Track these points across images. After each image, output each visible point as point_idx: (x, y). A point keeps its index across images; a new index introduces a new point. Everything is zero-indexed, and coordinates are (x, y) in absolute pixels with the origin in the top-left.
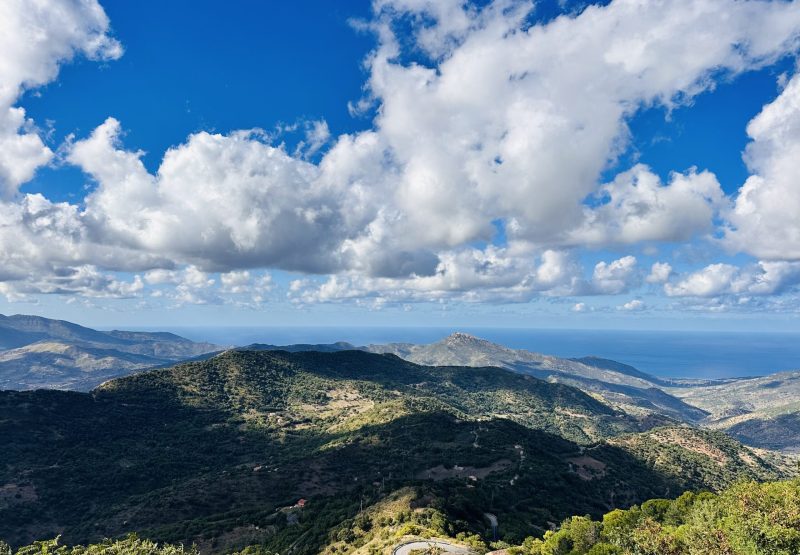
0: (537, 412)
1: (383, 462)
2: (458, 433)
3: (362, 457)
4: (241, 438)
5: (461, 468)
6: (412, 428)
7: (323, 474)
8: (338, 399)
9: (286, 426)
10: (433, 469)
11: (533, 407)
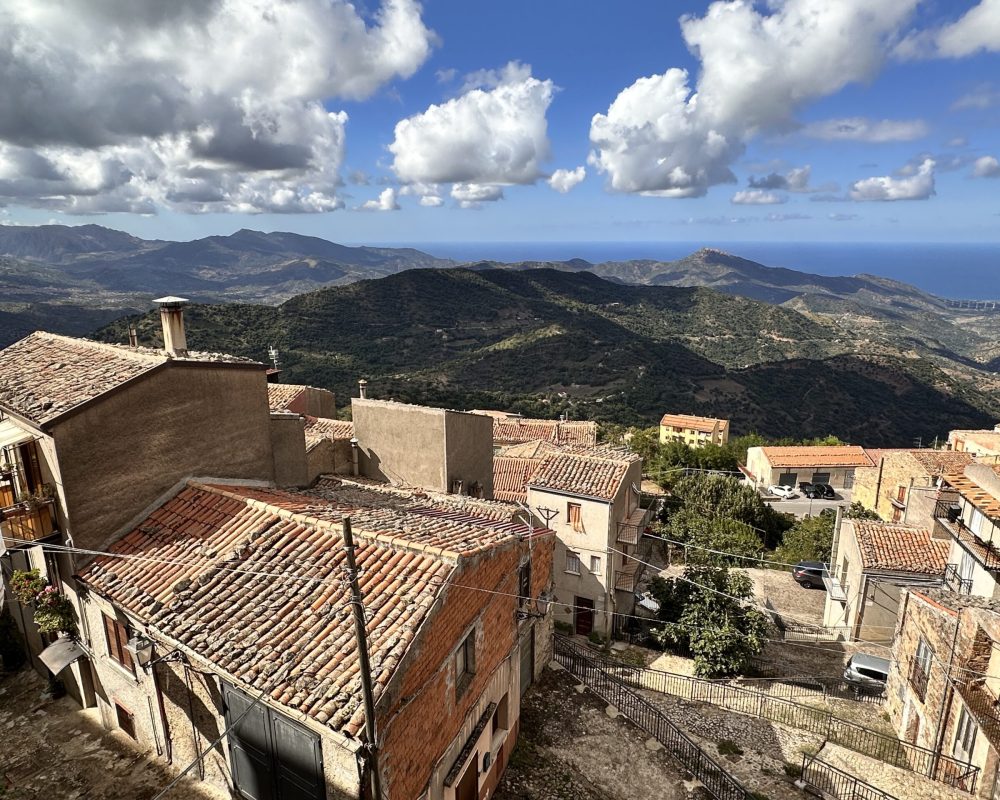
0: (736, 335)
1: (507, 377)
2: (593, 353)
3: (489, 371)
4: (405, 351)
5: (578, 386)
6: (547, 348)
7: (449, 386)
8: (510, 317)
9: (448, 341)
10: (553, 386)
11: (734, 330)
